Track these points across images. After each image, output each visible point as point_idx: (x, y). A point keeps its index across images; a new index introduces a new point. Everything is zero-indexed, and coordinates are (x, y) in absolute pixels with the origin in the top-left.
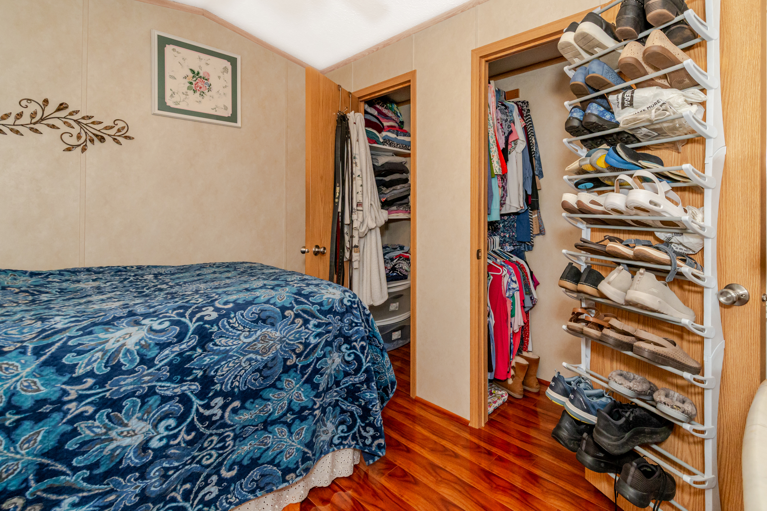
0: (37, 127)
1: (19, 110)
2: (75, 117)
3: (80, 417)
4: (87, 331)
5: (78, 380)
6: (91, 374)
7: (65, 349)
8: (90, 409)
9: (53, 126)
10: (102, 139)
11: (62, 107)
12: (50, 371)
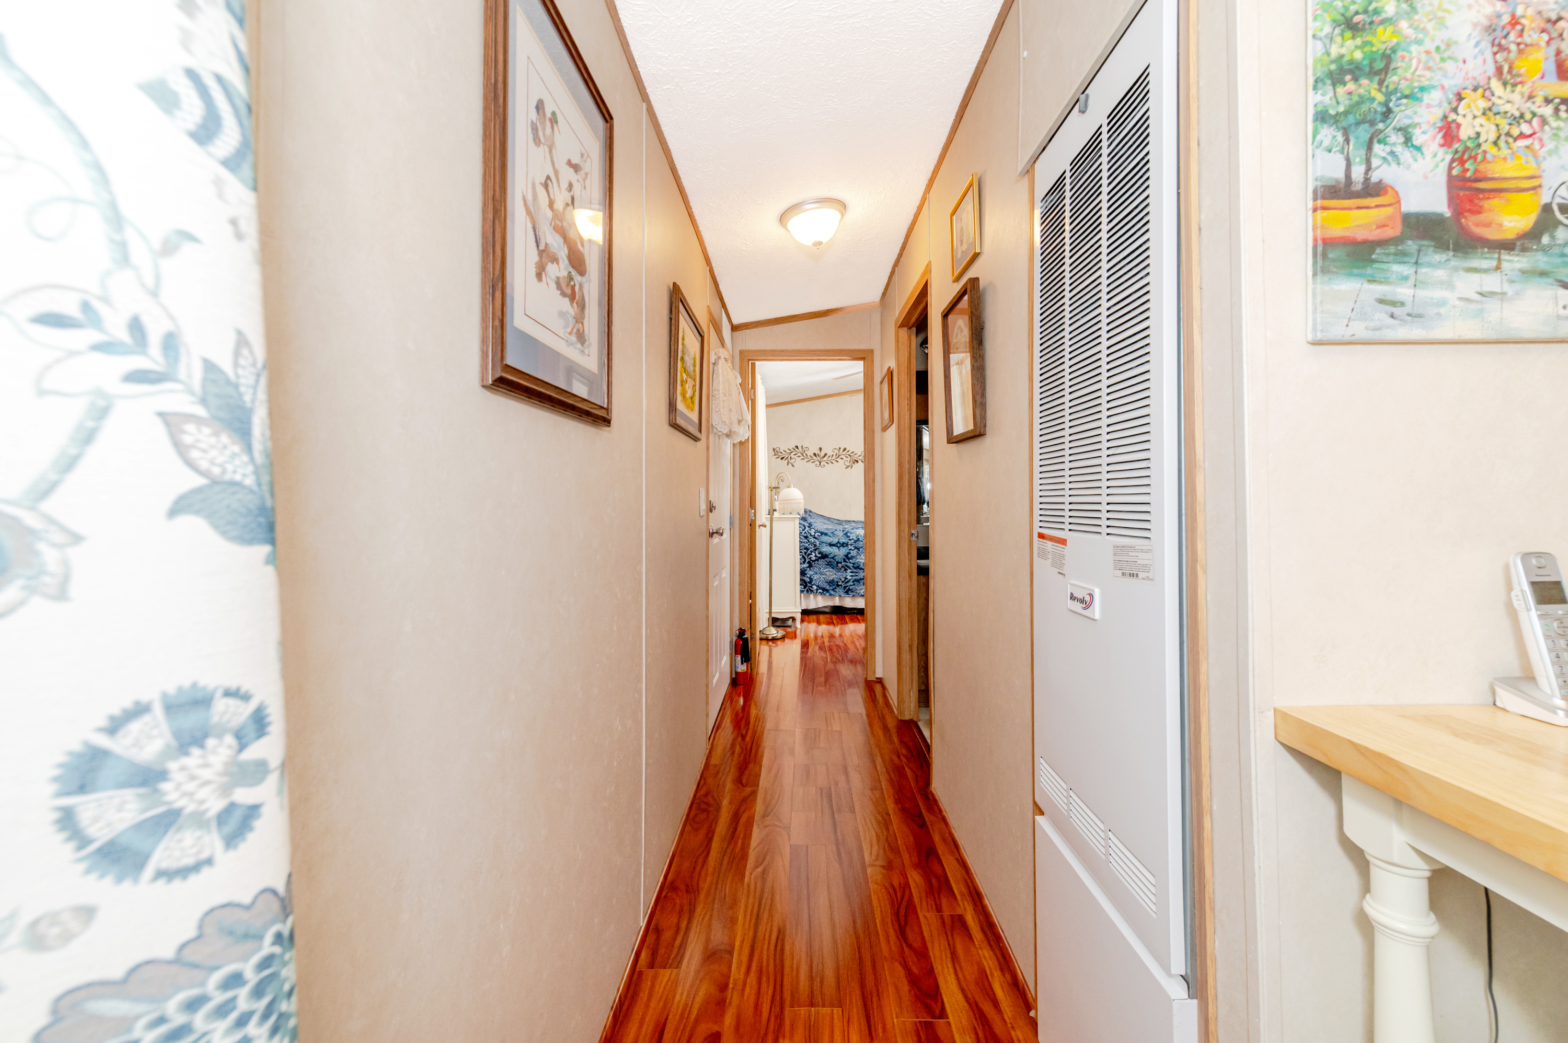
0: (837, 459)
1: (832, 453)
2: (849, 453)
3: (851, 549)
4: (852, 529)
5: (850, 540)
6: (853, 539)
7: (848, 532)
8: (853, 548)
9: (842, 459)
10: (857, 461)
11: (845, 450)
12: (845, 536)
